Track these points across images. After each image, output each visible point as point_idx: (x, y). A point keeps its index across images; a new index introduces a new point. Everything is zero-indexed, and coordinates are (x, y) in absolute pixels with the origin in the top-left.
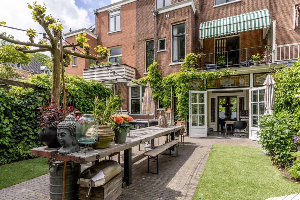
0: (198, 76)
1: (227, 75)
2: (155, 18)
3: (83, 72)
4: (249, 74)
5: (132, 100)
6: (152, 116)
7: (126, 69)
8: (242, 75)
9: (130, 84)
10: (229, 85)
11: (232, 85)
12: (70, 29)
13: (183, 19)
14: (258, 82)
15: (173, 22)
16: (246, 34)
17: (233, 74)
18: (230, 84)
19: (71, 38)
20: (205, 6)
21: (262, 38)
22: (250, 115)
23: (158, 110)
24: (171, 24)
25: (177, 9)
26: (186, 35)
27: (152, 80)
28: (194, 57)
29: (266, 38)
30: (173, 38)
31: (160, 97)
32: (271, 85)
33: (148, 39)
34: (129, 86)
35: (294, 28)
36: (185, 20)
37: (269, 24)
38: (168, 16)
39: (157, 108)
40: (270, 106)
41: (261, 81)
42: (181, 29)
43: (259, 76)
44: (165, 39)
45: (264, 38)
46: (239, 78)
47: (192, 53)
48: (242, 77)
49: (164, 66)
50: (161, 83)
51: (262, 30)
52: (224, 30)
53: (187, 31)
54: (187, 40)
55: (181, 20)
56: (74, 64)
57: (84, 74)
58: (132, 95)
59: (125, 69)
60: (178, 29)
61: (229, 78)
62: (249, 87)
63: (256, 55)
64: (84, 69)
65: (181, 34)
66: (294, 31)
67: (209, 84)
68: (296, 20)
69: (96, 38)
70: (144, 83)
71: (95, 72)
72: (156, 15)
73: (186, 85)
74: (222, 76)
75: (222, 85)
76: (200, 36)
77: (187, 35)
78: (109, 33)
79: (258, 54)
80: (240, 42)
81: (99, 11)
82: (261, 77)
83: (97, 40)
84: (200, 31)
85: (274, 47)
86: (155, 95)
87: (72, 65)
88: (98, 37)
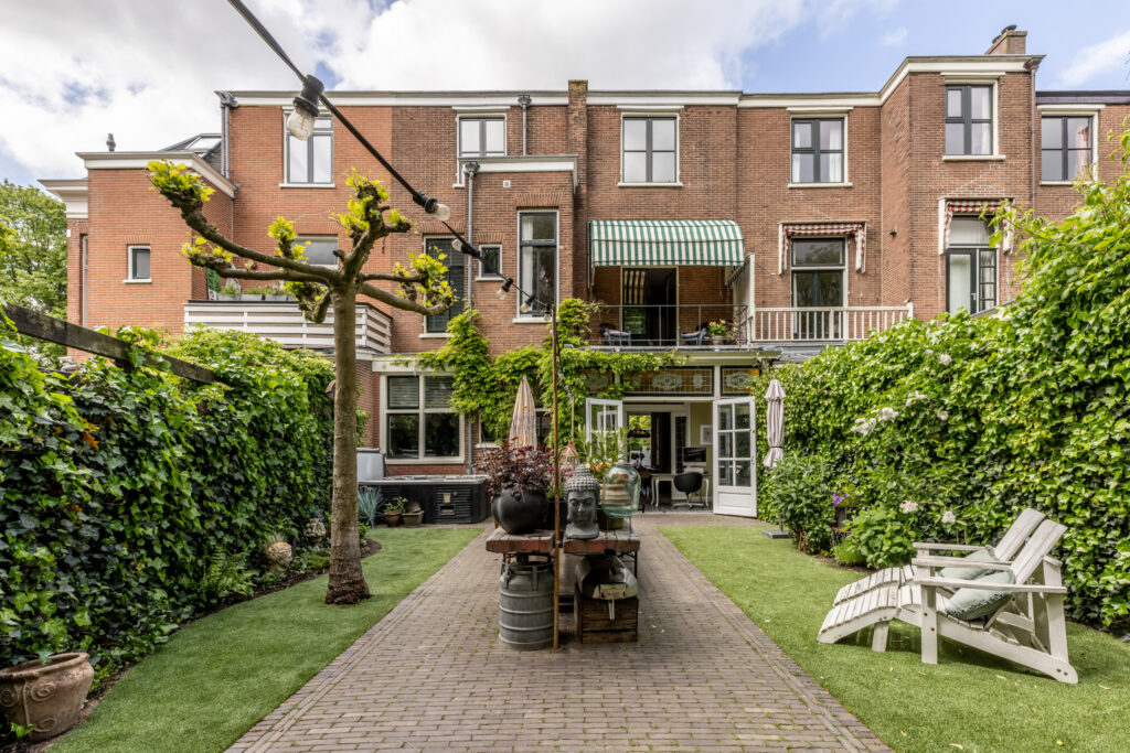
0: (604, 363)
1: (669, 364)
2: (470, 181)
3: (187, 309)
4: (712, 368)
5: (389, 415)
6: (461, 465)
7: (369, 317)
8: (701, 367)
9: (384, 367)
10: (673, 390)
11: (678, 389)
12: (111, 136)
13: (551, 203)
14: (729, 385)
15: (523, 204)
16: (689, 272)
17: (684, 363)
18: (674, 387)
19: (120, 173)
20: (598, 177)
21: (723, 283)
22: (716, 458)
23: (478, 446)
24: (518, 208)
25: (534, 172)
26: (558, 247)
27: (465, 359)
28: (580, 308)
29: (730, 284)
30: (521, 247)
31: (487, 410)
32: (779, 400)
33: (433, 234)
34: (380, 373)
35: (780, 272)
36: (557, 207)
37: (742, 258)
38: (507, 184)
39: (477, 442)
40: (778, 440)
41: (736, 384)
42: (545, 229)
43: (731, 373)
44: (501, 246)
45: (726, 284)
46: (693, 374)
47: (575, 296)
48: (698, 372)
49: (498, 322)
50: (492, 369)
51: (723, 269)
52: (651, 253)
53: (561, 235)
54: (561, 262)
55: (545, 204)
56: (135, 275)
57: (187, 318)
58: (389, 400)
59: (364, 317)
60: (534, 227)
61: (673, 372)
62: (712, 395)
63: (718, 322)
64: (190, 301)
65: (543, 241)
66: (779, 279)
67: (627, 384)
68: (783, 256)
69: (231, 194)
70: (432, 366)
71: (242, 313)
72: (471, 174)
73: (574, 384)
74: (661, 367)
75: (657, 389)
76: (597, 259)
77: (562, 247)
78: (286, 185)
79: (723, 322)
80: (678, 285)
81: (240, 101)
82: (734, 375)
83: (233, 200)
84: (596, 244)
85: (752, 310)
86: (474, 403)
87: (127, 277)
88: (237, 191)
